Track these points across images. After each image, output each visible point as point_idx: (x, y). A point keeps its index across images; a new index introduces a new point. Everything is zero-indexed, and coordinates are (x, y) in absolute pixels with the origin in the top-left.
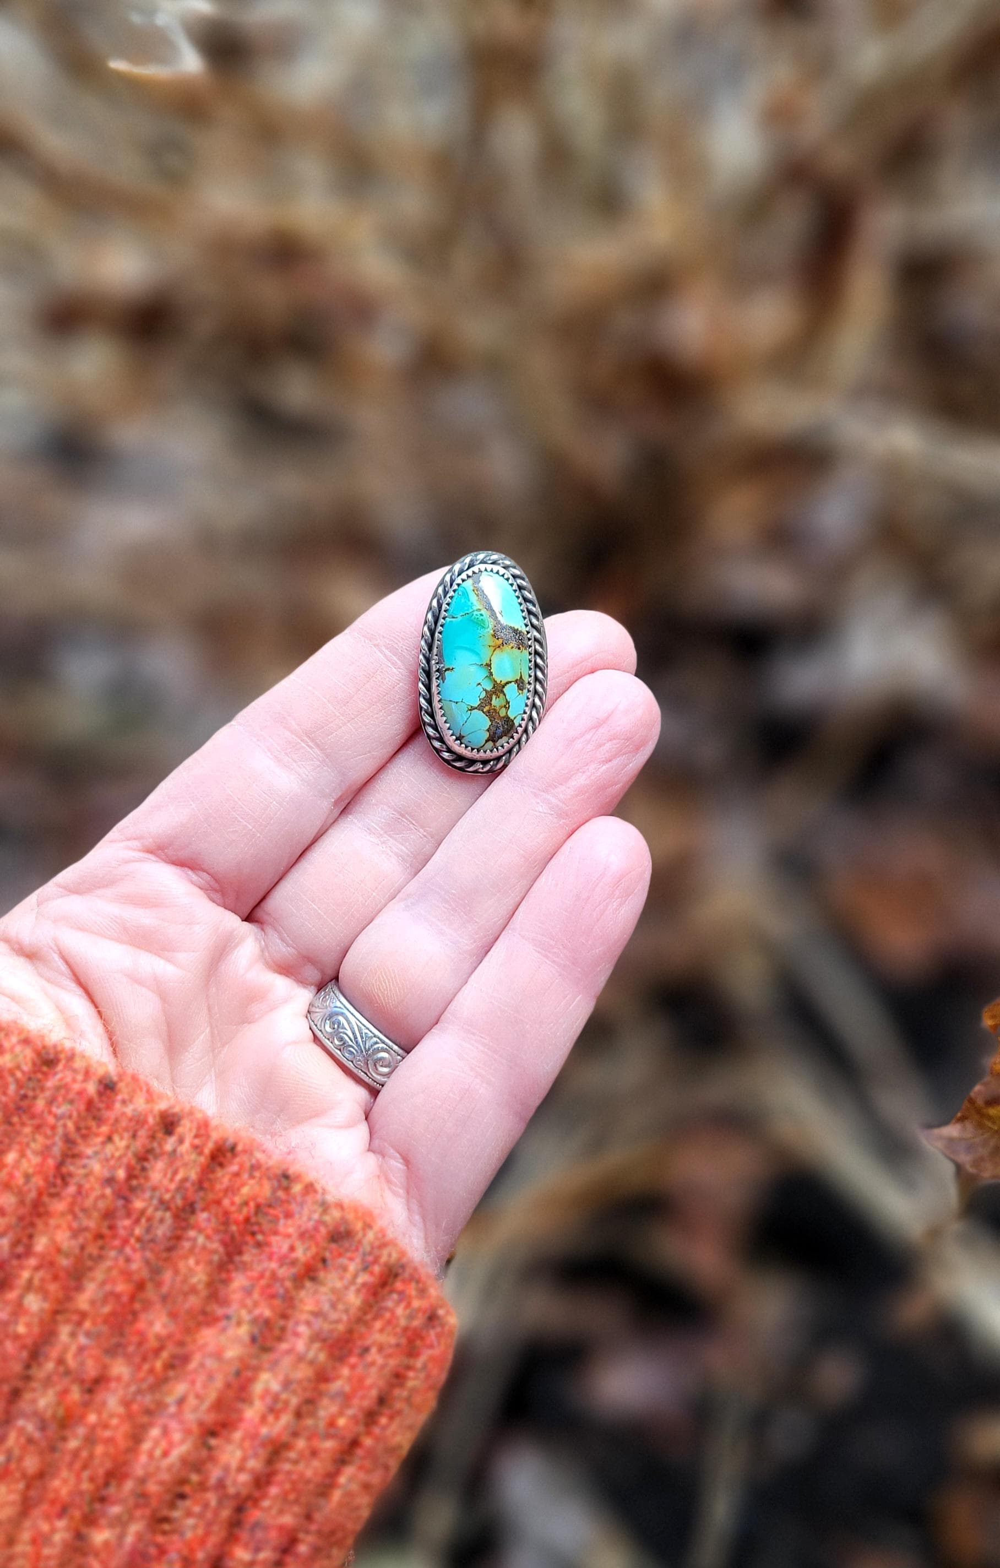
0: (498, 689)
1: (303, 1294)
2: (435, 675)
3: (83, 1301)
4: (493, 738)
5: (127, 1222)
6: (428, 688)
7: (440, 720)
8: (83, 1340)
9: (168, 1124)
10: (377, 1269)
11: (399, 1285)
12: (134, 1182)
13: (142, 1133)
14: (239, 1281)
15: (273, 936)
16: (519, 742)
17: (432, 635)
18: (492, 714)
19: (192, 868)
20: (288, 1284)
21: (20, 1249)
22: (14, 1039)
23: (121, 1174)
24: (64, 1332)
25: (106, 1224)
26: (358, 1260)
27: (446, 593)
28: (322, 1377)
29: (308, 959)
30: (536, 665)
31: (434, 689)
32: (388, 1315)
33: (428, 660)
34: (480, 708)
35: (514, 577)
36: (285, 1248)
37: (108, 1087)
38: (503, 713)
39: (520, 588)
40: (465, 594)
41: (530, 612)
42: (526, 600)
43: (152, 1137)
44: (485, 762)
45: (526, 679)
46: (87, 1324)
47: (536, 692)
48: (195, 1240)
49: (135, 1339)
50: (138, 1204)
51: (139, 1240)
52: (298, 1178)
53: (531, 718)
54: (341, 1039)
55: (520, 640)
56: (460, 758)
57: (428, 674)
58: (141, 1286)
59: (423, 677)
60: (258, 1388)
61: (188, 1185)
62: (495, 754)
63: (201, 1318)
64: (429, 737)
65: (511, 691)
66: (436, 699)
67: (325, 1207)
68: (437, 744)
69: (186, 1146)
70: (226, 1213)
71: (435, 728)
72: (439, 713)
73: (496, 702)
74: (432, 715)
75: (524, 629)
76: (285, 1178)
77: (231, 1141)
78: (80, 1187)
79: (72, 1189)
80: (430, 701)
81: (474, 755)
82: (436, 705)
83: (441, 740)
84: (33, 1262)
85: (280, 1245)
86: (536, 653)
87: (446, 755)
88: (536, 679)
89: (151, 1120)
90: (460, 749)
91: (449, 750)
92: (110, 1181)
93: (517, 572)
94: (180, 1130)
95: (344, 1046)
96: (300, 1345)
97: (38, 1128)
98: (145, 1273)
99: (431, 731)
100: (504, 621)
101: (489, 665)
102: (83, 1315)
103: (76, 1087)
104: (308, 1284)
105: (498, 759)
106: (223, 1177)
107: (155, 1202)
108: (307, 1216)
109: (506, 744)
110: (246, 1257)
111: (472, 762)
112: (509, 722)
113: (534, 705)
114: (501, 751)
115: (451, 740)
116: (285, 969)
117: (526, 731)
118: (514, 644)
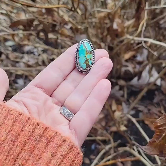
0: (87, 60)
1: (59, 149)
2: (78, 58)
3: (26, 148)
4: (87, 68)
5: (32, 137)
6: (77, 60)
7: (79, 65)
8: (25, 153)
9: (38, 124)
10: (70, 146)
11: (73, 148)
12: (33, 132)
13: (34, 125)
14: (49, 147)
15: (54, 99)
16: (91, 68)
17: (77, 52)
18: (86, 64)
19: (41, 88)
20: (57, 147)
21: (16, 140)
22: (15, 111)
23: (31, 131)
24: (23, 152)
25: (29, 138)
26: (67, 144)
27: (79, 46)
28: (62, 161)
29: (60, 102)
30: (93, 57)
31: (78, 61)
32: (72, 152)
33: (77, 56)
34: (85, 63)
35: (90, 43)
36: (56, 142)
37: (29, 119)
38: (88, 64)
39: (90, 45)
40: (82, 46)
41: (92, 48)
42: (91, 46)
43: (36, 126)
44: (86, 72)
45: (92, 58)
46: (26, 151)
47: (93, 61)
48: (42, 141)
49: (33, 154)
50: (34, 135)
51: (34, 140)
52: (58, 133)
53: (92, 65)
54: (65, 113)
55: (91, 53)
56: (82, 71)
57: (77, 58)
58: (34, 147)
59: (76, 59)
60: (52, 162)
61: (41, 133)
62: (87, 70)
63: (44, 152)
64: (77, 68)
65: (89, 60)
66: (78, 62)
67: (62, 137)
68: (78, 69)
69: (41, 127)
70: (47, 137)
71: (78, 66)
72: (78, 64)
73: (87, 62)
74: (77, 65)
75: (91, 51)
76: (56, 133)
77: (48, 127)
78: (25, 132)
79: (24, 132)
80: (77, 62)
81: (84, 70)
82: (78, 63)
83: (79, 68)
84: (18, 142)
85: (55, 142)
86: (93, 55)
87: (80, 71)
88: (93, 59)
89: (36, 123)
90: (82, 70)
91: (80, 70)
92: (30, 131)
93: (90, 42)
94: (40, 125)
95: (65, 114)
96: (59, 156)
97: (19, 124)
98: (35, 145)
99: (77, 67)
100: (88, 50)
101: (86, 56)
102: (26, 150)
103: (24, 118)
104: (60, 148)
105: (88, 71)
106: (46, 132)
107: (36, 135)
108: (59, 138)
109: (89, 68)
110: (50, 143)
111: (84, 71)
112: (89, 65)
113: (93, 63)
114: (88, 70)
115: (80, 68)
116: (56, 104)
117: (92, 67)
118: (90, 53)
